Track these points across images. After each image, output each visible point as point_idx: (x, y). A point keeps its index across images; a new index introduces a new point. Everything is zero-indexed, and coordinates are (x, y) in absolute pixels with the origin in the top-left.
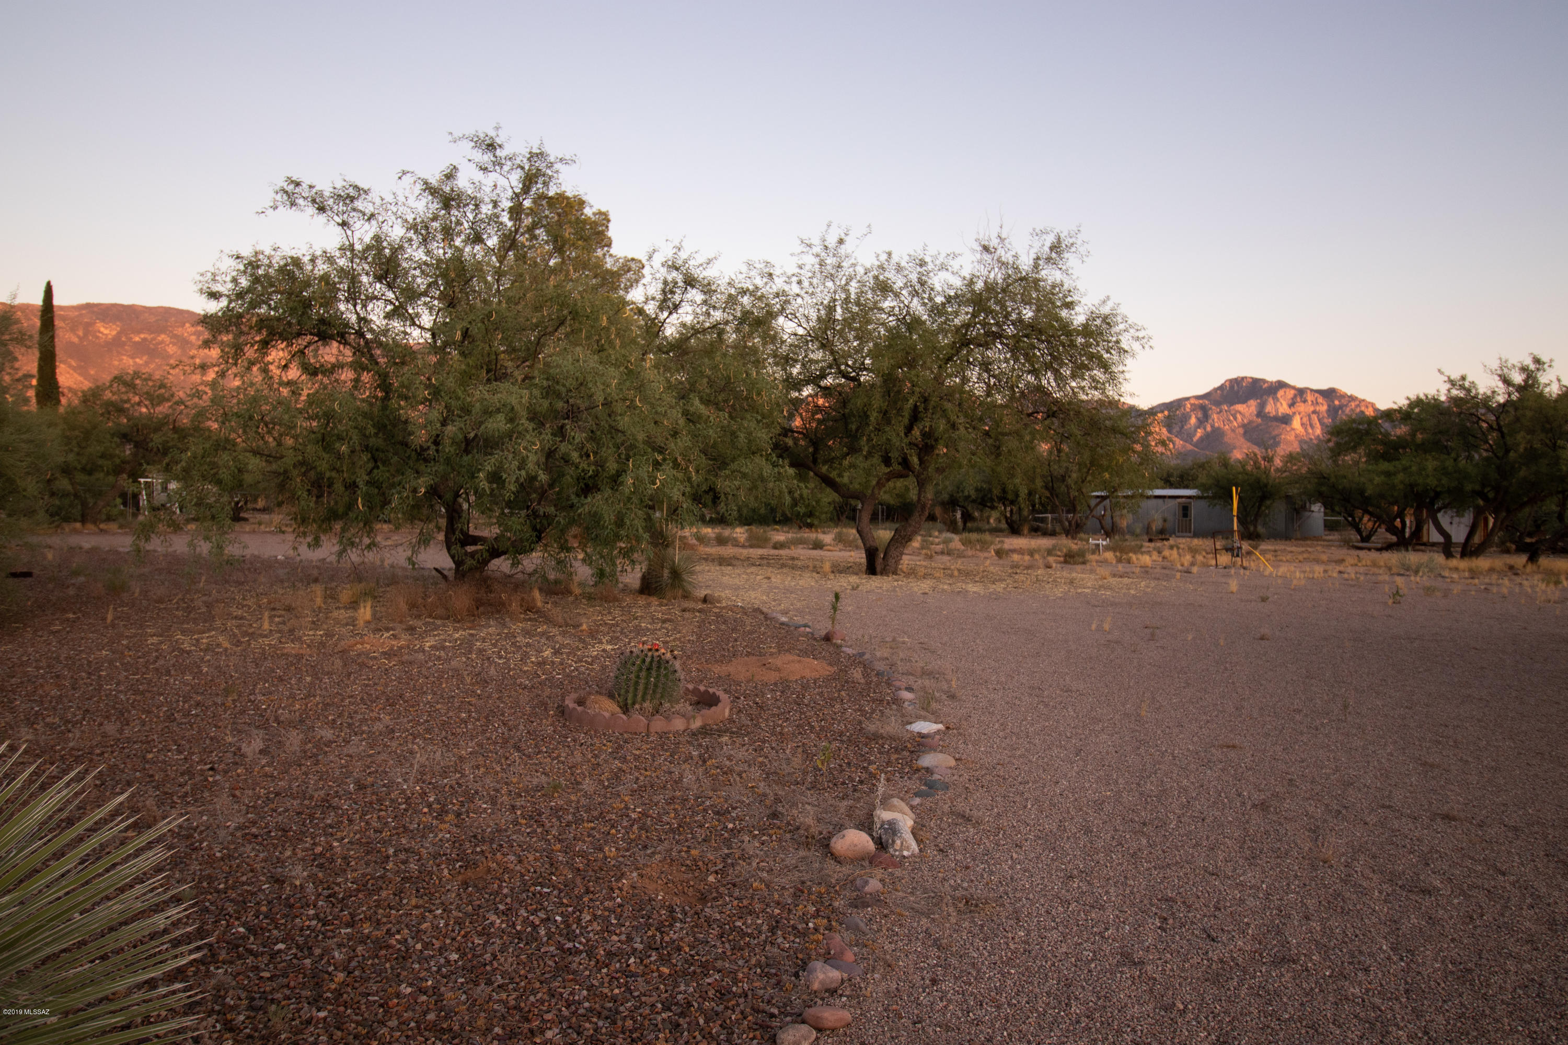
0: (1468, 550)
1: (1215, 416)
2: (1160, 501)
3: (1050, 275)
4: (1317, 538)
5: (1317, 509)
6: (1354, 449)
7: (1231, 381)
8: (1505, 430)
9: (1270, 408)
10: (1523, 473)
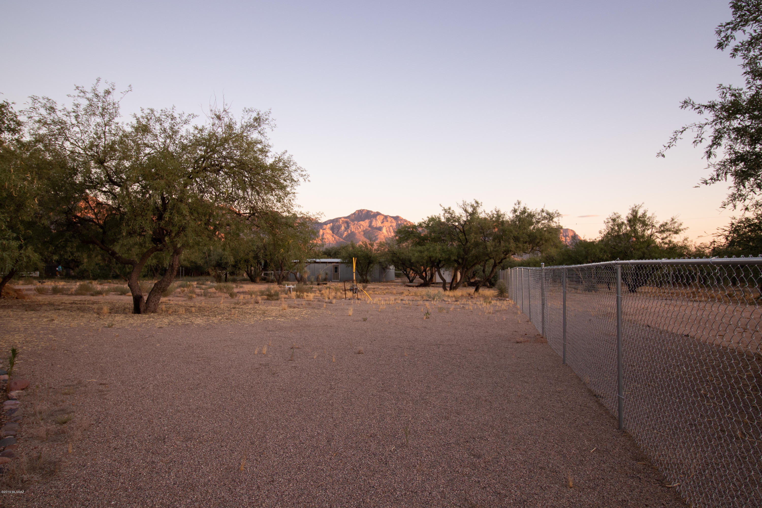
0: (453, 286)
1: (352, 226)
2: (325, 264)
3: (254, 135)
4: (392, 281)
5: (392, 267)
6: (407, 240)
7: (358, 211)
8: (466, 232)
9: (374, 224)
10: (473, 252)
